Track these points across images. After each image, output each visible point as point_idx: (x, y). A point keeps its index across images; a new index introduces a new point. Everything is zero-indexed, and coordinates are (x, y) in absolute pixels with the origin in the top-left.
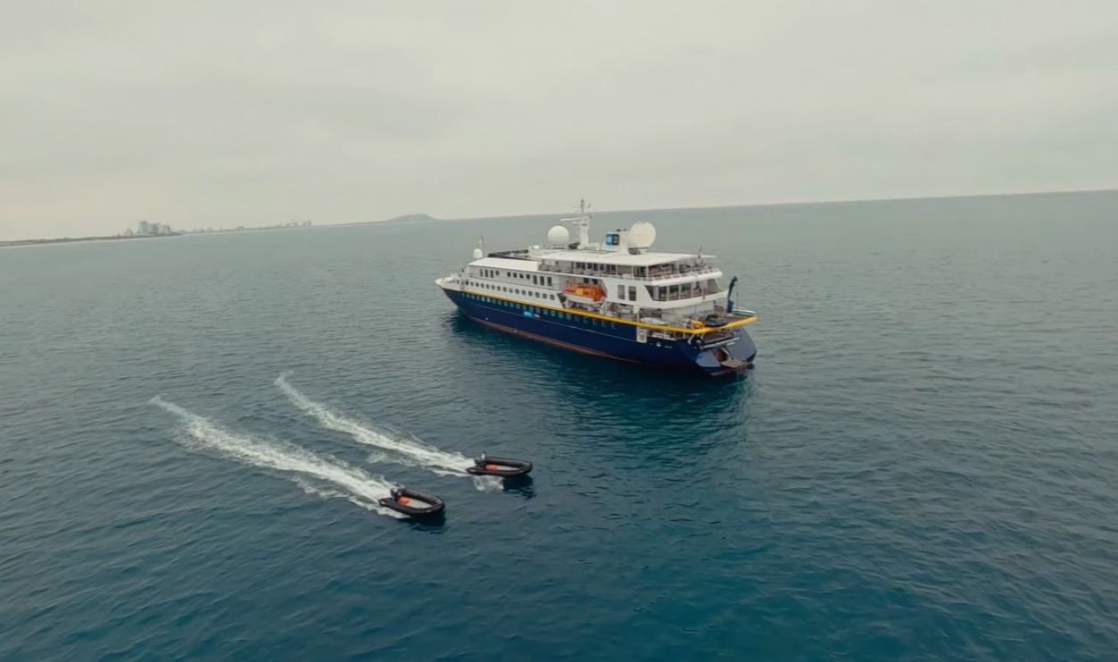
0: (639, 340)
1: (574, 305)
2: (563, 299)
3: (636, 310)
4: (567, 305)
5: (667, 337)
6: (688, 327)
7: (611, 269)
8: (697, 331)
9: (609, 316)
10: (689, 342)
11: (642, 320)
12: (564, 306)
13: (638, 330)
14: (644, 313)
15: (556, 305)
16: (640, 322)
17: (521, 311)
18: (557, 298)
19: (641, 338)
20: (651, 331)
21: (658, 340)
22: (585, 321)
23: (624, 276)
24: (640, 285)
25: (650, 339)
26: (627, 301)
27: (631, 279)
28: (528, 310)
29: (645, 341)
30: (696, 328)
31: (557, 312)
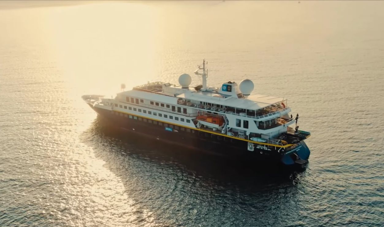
0: (249, 149)
1: (202, 126)
2: (195, 123)
3: (248, 134)
4: (198, 126)
5: (265, 148)
6: (279, 144)
7: (230, 109)
8: (284, 147)
9: (229, 135)
10: (279, 151)
11: (251, 139)
12: (196, 126)
13: (249, 144)
14: (252, 135)
15: (192, 126)
16: (250, 140)
17: (164, 128)
18: (191, 121)
19: (250, 148)
20: (256, 145)
21: (260, 150)
22: (212, 136)
23: (241, 114)
24: (251, 120)
25: (255, 149)
26: (242, 128)
27: (245, 116)
28: (168, 127)
29: (253, 150)
30: (284, 145)
31: (191, 130)
